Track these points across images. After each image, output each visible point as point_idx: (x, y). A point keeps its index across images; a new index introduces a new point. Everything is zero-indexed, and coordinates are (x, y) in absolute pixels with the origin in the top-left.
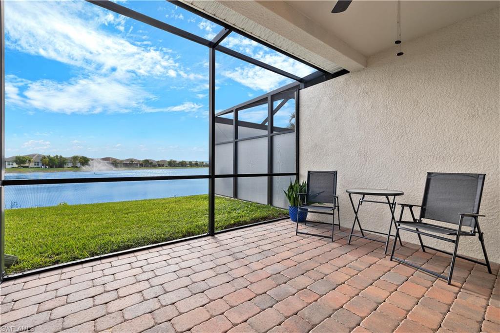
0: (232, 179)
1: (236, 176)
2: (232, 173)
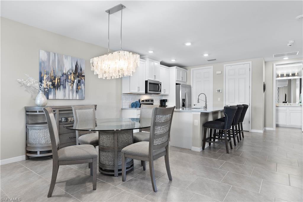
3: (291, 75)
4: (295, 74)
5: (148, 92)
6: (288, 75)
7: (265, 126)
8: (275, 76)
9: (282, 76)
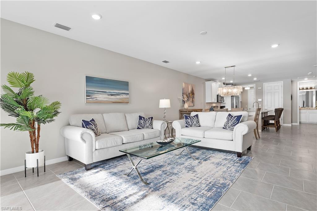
3: (309, 88)
4: (312, 88)
5: (219, 102)
6: (307, 89)
7: (292, 122)
8: (298, 89)
9: (303, 89)
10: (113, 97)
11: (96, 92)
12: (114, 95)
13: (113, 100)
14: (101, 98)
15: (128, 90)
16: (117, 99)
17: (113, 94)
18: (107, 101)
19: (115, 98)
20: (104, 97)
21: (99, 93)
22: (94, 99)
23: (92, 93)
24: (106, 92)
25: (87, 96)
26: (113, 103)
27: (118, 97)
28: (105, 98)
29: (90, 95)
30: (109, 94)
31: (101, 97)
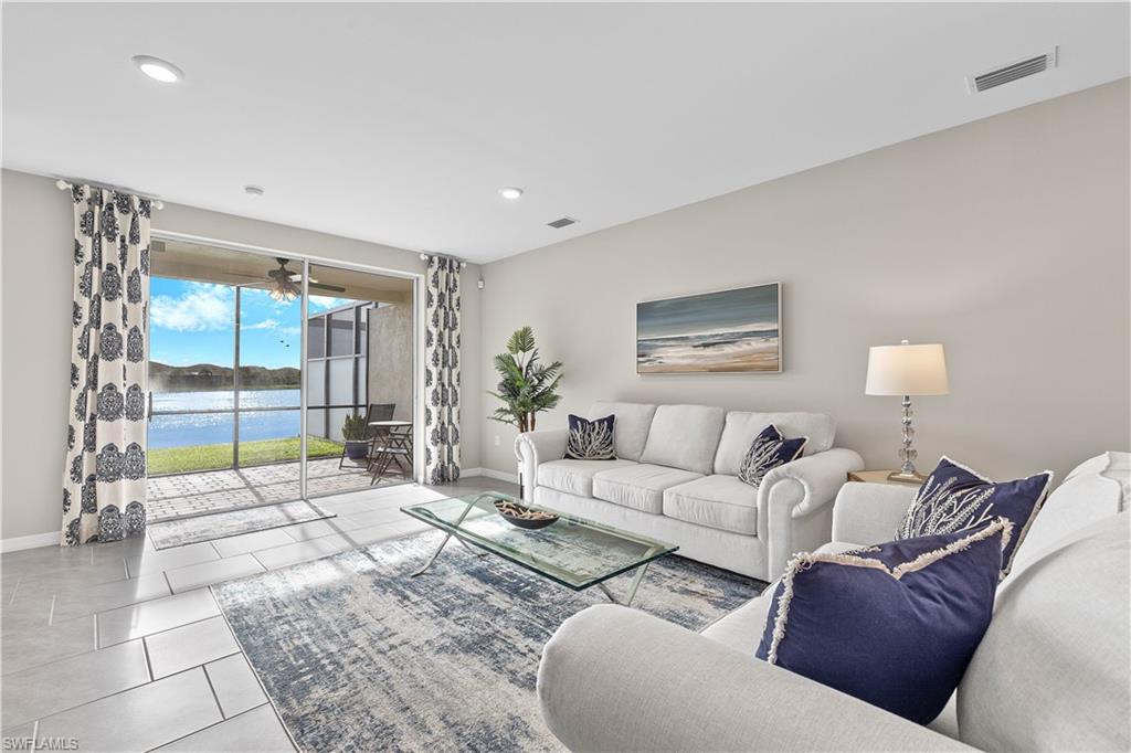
0: (323, 410)
1: (327, 408)
2: (323, 405)
10: (709, 352)
11: (659, 343)
12: (714, 344)
13: (711, 363)
14: (672, 357)
15: (773, 317)
16: (726, 356)
17: (711, 341)
18: (690, 365)
19: (717, 356)
20: (681, 355)
21: (668, 343)
22: (656, 363)
23: (650, 347)
24: (687, 338)
25: (638, 356)
26: (711, 370)
27: (729, 349)
28: (683, 357)
29: (646, 351)
30: (697, 344)
31: (673, 355)
